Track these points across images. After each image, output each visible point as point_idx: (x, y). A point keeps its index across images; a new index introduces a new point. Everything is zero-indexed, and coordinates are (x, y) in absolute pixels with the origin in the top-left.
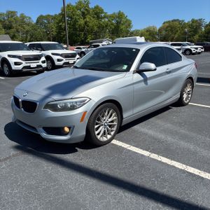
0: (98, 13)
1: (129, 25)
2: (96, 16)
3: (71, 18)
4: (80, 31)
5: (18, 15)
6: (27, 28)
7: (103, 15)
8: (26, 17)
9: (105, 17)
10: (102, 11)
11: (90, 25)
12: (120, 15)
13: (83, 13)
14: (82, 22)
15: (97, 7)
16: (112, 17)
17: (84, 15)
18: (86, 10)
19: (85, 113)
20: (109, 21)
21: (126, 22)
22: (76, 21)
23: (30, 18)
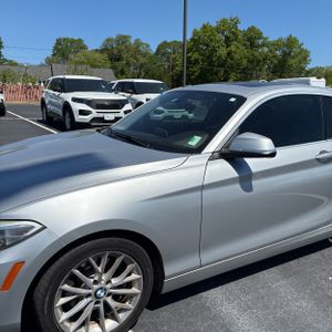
0: (252, 38)
1: (305, 58)
2: (248, 43)
3: (207, 45)
4: (219, 66)
5: (132, 41)
6: (142, 60)
7: (260, 42)
8: (142, 44)
9: (263, 45)
10: (259, 35)
11: (237, 56)
12: (291, 42)
13: (227, 38)
14: (223, 51)
15: (252, 29)
16: (276, 45)
17: (228, 41)
18: (233, 33)
19: (18, 265)
20: (270, 51)
21: (300, 53)
22: (214, 50)
23: (148, 46)
